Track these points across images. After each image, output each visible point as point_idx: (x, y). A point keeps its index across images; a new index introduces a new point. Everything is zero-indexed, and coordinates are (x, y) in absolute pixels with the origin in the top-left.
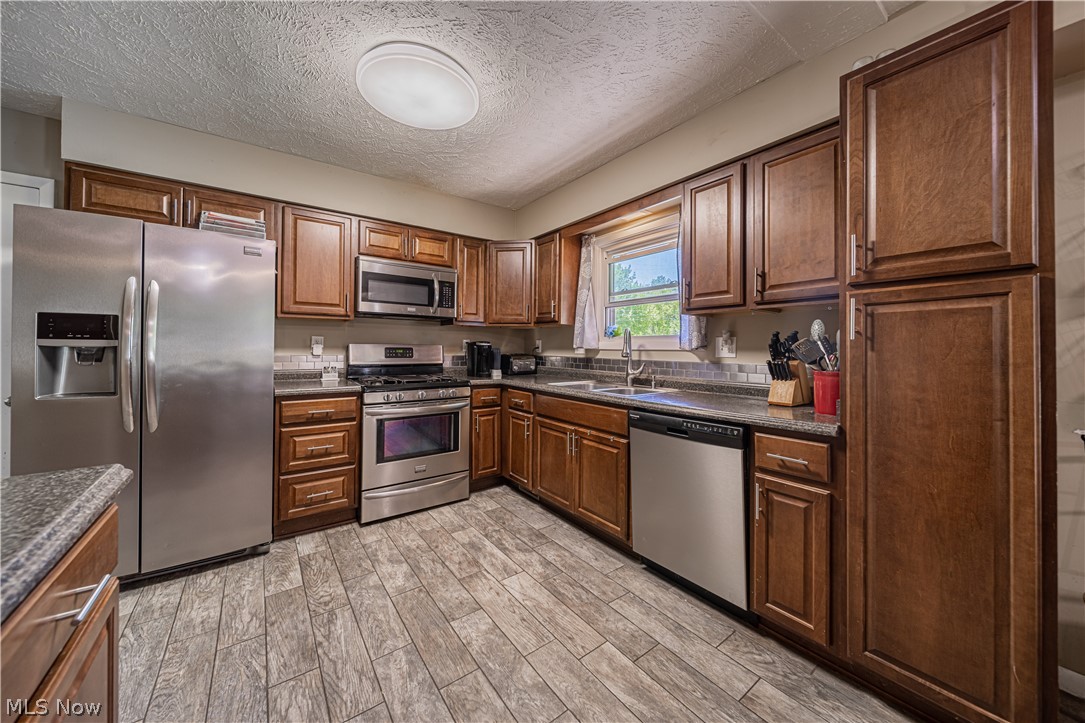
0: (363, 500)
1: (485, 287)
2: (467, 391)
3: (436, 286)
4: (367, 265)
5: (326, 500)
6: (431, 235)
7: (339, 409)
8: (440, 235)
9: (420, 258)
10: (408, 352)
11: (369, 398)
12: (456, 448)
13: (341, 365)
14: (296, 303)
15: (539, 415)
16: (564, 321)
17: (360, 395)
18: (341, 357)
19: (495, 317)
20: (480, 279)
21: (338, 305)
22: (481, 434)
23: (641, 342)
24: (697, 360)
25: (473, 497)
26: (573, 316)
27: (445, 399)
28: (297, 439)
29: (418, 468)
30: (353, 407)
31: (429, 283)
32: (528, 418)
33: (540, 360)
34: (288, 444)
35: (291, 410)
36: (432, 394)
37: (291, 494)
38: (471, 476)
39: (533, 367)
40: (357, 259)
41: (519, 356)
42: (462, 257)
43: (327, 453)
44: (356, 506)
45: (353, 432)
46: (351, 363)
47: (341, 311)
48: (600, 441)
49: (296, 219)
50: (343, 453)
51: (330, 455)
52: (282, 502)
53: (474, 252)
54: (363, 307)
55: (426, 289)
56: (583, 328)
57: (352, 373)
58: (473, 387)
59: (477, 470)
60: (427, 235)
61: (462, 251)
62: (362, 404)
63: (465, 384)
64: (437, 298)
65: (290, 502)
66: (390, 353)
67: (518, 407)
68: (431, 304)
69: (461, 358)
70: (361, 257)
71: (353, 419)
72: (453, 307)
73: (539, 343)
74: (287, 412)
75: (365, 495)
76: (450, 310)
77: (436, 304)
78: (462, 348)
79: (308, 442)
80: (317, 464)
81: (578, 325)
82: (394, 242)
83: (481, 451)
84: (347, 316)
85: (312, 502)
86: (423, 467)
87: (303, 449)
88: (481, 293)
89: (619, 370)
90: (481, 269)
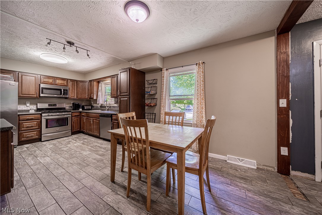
0: (42, 136)
1: (77, 91)
2: (71, 113)
3: (62, 90)
4: (42, 86)
5: (32, 136)
6: (61, 79)
7: (35, 117)
8: (63, 79)
9: (58, 84)
10: (55, 105)
11: (43, 115)
12: (67, 125)
13: (35, 108)
14: (22, 94)
15: (87, 117)
16: (95, 98)
17: (41, 114)
18: (35, 106)
19: (79, 97)
20: (75, 89)
21: (34, 95)
22: (75, 122)
23: (109, 102)
24: (117, 106)
25: (72, 136)
26: (97, 97)
27: (64, 115)
28: (24, 124)
29: (57, 129)
30: (39, 117)
31: (61, 90)
32: (85, 118)
33: (92, 106)
34: (21, 125)
35: (22, 118)
36: (61, 114)
37: (22, 135)
38: (72, 131)
39: (90, 108)
40: (40, 85)
41: (86, 106)
42: (70, 84)
43: (32, 127)
44: (40, 138)
45: (39, 122)
46: (38, 108)
47: (36, 96)
48: (96, 120)
49: (22, 76)
50: (36, 126)
51: (33, 127)
52: (20, 137)
53: (74, 83)
54: (41, 95)
55: (60, 91)
56: (99, 100)
57: (38, 110)
58: (72, 112)
59: (74, 130)
60: (60, 79)
61: (70, 83)
62: (42, 116)
63: (70, 112)
64: (63, 93)
65: (22, 137)
66: (49, 105)
67: (83, 116)
68: (61, 94)
69: (71, 106)
70: (41, 84)
71: (39, 119)
72: (67, 95)
73: (92, 103)
74: (21, 118)
75: (42, 135)
76: (67, 96)
77: (62, 94)
78: (71, 104)
79: (26, 124)
80: (29, 129)
81: (98, 99)
82: (51, 81)
83: (75, 126)
84: (37, 97)
85: (28, 137)
86: (59, 129)
87: (25, 126)
88: (76, 92)
89: (105, 108)
90: (76, 86)
